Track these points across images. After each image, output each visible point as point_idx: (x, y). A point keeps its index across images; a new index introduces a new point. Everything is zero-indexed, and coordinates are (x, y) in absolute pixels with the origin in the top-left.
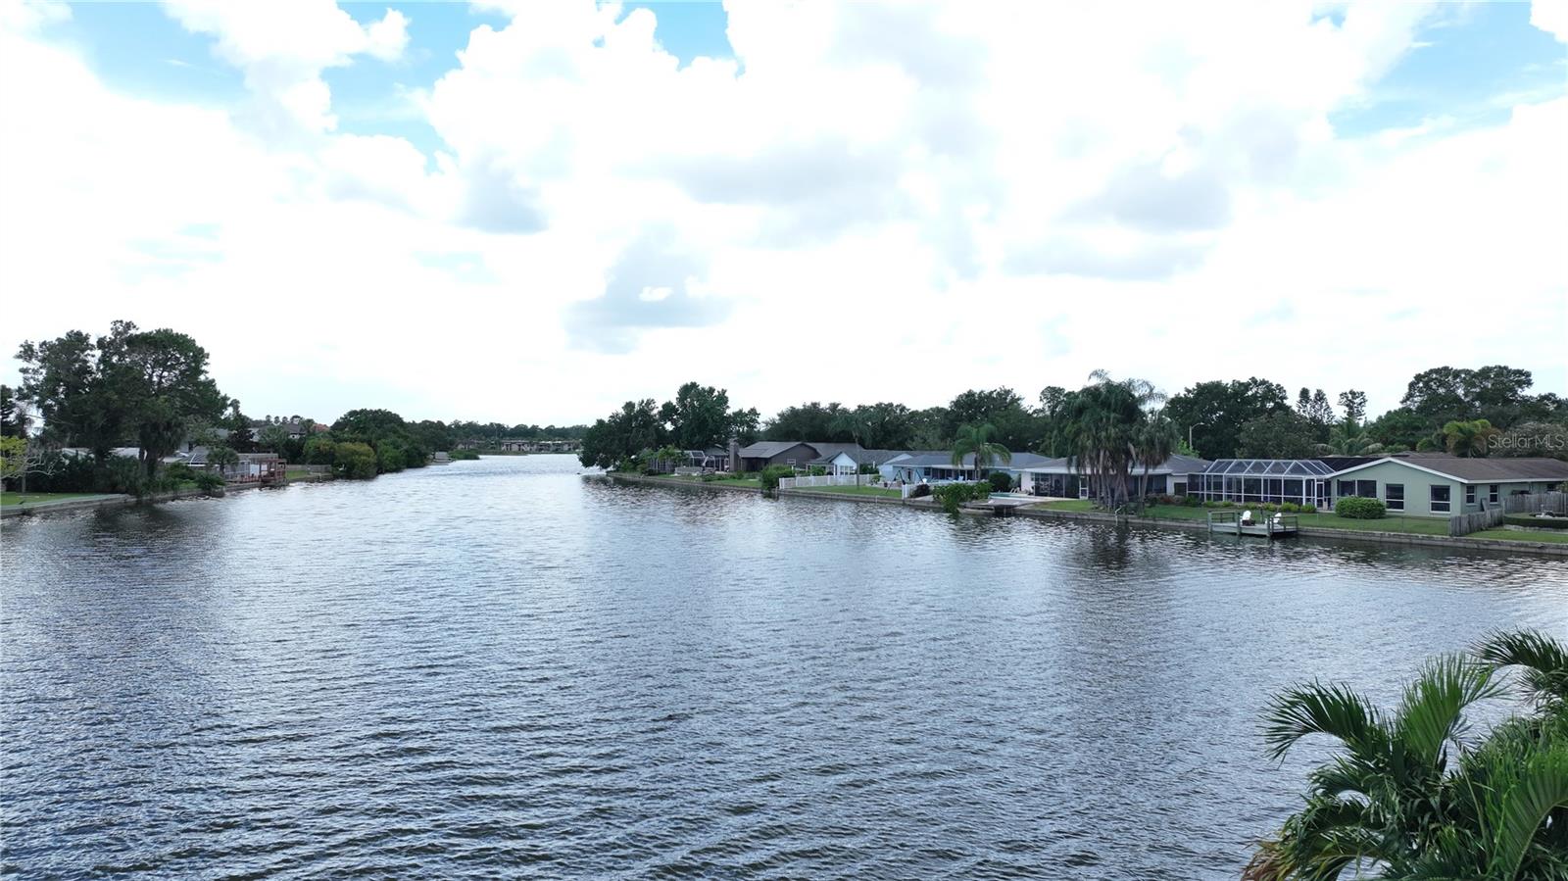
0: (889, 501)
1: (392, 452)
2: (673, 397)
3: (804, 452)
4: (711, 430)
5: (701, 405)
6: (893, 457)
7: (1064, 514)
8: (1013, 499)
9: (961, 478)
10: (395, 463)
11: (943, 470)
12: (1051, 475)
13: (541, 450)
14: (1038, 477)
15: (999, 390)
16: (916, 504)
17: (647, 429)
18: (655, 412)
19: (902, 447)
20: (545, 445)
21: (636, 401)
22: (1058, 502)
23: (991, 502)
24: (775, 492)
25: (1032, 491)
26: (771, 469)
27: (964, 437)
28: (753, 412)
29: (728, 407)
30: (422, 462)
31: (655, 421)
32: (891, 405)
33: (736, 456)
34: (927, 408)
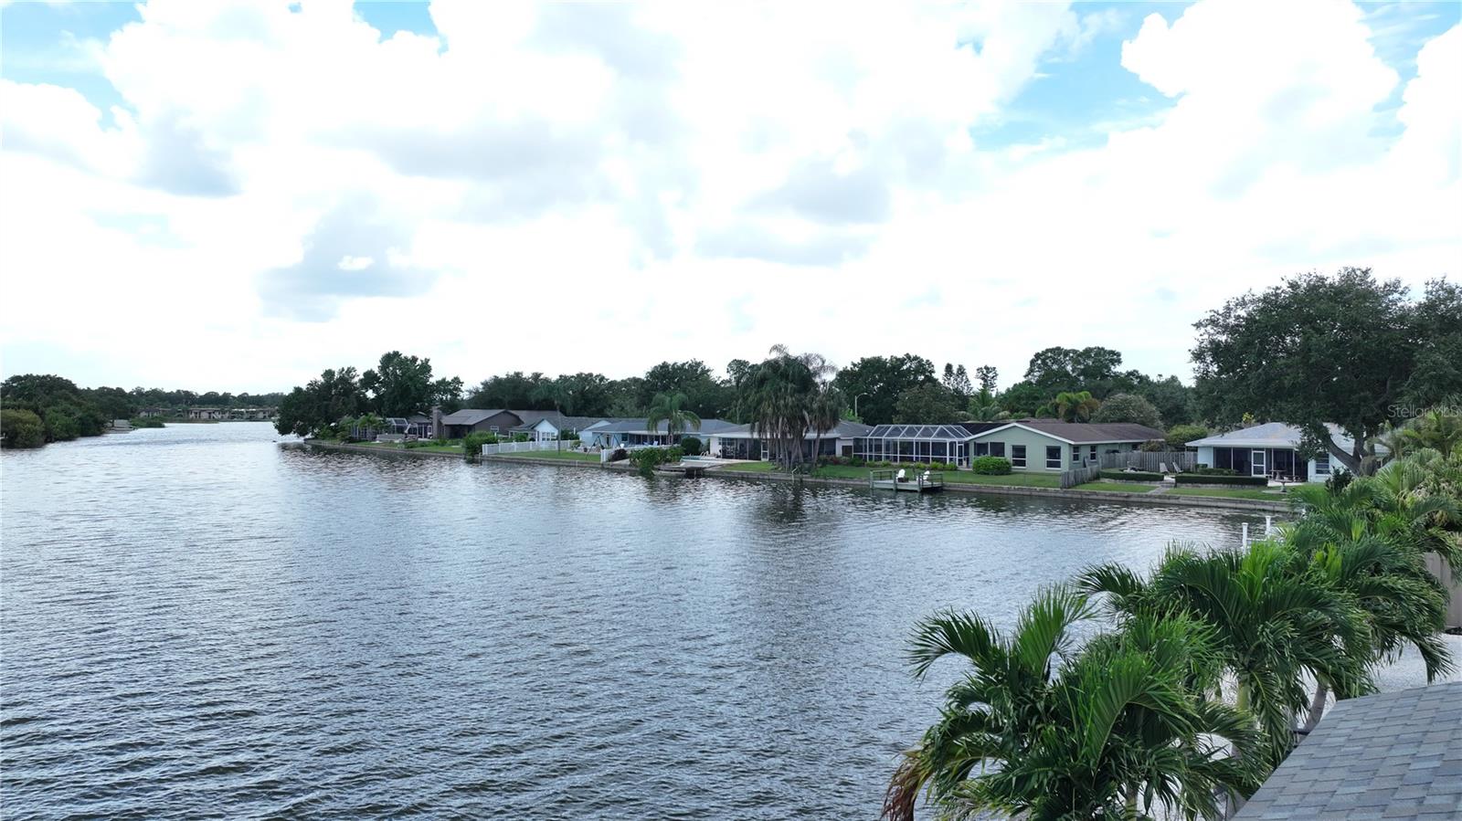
0: (588, 464)
1: (63, 420)
2: (375, 366)
3: (508, 419)
4: (414, 398)
5: (403, 374)
6: (593, 424)
7: (748, 474)
8: (703, 462)
9: (656, 443)
10: (67, 431)
11: (639, 436)
12: (736, 439)
13: (234, 417)
14: (724, 442)
15: (690, 362)
16: (614, 467)
17: (348, 397)
18: (356, 379)
19: (601, 414)
20: (238, 413)
21: (336, 369)
22: (742, 464)
23: (682, 465)
24: (478, 457)
25: (719, 454)
26: (475, 436)
27: (658, 404)
28: (456, 380)
29: (431, 376)
30: (99, 430)
31: (356, 389)
32: (591, 375)
33: (440, 423)
34: (625, 378)
